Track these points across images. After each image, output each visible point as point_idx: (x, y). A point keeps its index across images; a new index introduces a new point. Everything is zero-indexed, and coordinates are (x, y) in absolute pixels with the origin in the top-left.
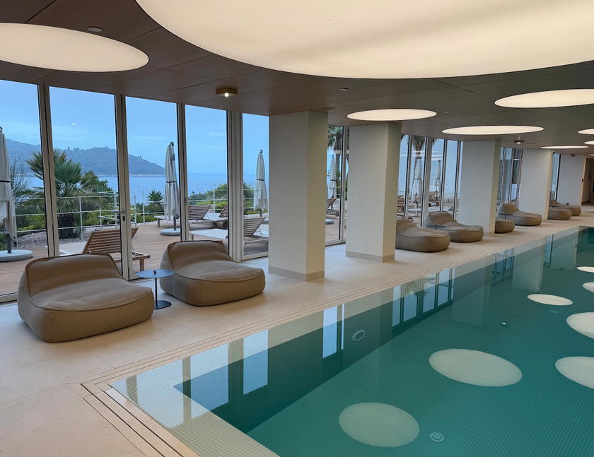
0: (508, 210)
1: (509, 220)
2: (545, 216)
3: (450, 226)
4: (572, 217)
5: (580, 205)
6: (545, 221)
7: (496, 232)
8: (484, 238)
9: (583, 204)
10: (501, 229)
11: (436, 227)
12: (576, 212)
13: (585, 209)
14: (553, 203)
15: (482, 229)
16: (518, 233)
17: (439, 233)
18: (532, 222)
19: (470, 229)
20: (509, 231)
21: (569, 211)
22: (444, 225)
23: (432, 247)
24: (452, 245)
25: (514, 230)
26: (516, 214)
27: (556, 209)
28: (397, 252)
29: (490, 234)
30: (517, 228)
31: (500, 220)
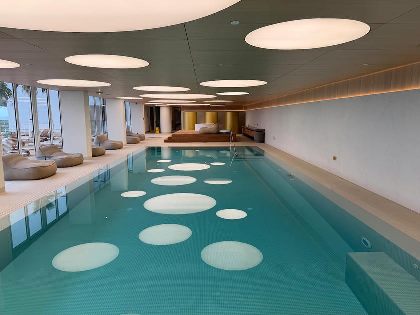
0: (101, 141)
1: (102, 147)
2: (125, 142)
3: (58, 156)
4: (141, 142)
5: (144, 134)
6: (126, 145)
7: (93, 156)
8: (85, 161)
9: (146, 133)
10: (96, 154)
11: (46, 158)
12: (143, 139)
13: (148, 136)
14: (129, 134)
15: (82, 156)
16: (108, 155)
17: (47, 163)
18: (117, 147)
19: (74, 156)
20: (103, 154)
21: (138, 138)
22: (52, 156)
23: (41, 175)
24: (59, 171)
25: (106, 153)
26: (106, 143)
27: (131, 137)
28: (8, 184)
29: (89, 158)
30: (107, 152)
31: (96, 148)
